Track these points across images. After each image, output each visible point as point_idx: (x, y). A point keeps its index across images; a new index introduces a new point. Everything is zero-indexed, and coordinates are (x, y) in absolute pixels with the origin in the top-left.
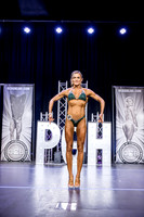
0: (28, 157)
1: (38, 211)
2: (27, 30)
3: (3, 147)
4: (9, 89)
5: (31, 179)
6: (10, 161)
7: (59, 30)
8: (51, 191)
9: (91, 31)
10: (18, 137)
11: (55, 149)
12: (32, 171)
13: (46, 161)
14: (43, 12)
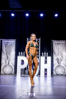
0: (13, 72)
1: (18, 96)
2: (13, 15)
3: (2, 68)
4: (4, 41)
5: (14, 82)
6: (5, 74)
7: (27, 15)
8: (24, 87)
9: (42, 15)
10: (9, 63)
11: (25, 69)
12: (15, 79)
13: (21, 74)
14: (20, 7)
